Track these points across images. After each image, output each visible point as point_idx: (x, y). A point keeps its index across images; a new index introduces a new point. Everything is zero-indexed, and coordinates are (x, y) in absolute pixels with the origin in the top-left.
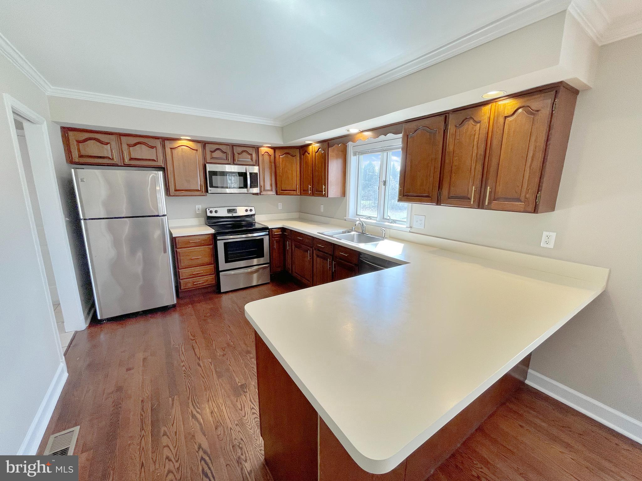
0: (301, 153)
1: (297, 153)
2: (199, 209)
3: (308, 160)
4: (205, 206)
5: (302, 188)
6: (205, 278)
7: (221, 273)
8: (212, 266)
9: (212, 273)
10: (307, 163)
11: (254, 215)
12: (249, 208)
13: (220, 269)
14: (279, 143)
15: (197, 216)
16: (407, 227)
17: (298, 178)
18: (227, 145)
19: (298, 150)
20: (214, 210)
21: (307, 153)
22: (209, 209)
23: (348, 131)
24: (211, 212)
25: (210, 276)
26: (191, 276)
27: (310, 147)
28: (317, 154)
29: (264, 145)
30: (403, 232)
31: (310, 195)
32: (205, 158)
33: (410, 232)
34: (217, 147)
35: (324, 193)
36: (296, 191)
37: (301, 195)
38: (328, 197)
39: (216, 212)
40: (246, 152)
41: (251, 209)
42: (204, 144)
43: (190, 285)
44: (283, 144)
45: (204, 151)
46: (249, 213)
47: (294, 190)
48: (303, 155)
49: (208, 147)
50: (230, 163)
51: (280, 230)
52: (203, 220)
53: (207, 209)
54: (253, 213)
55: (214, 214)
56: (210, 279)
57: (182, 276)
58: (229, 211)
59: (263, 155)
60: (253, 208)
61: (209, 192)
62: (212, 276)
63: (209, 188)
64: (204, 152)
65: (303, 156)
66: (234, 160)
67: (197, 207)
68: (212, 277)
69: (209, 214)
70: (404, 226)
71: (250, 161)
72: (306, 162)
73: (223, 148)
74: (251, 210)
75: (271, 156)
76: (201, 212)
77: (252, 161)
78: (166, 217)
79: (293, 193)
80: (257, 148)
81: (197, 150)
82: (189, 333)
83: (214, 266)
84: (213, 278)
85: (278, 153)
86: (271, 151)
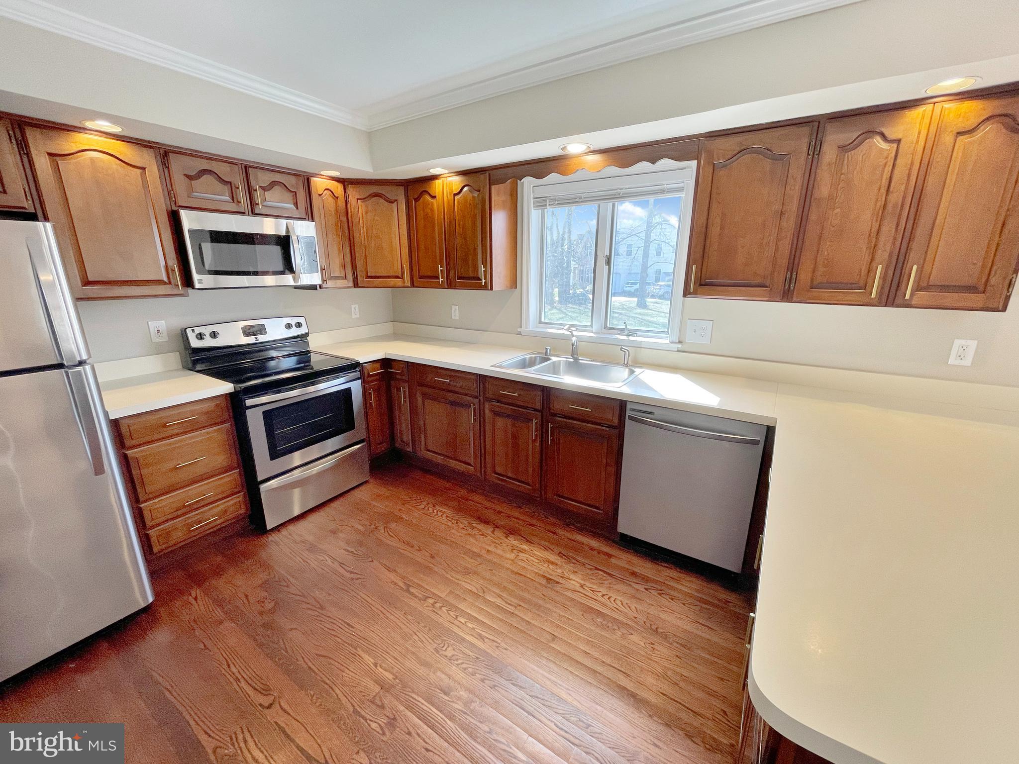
0: (411, 198)
1: (400, 194)
2: (158, 332)
3: (432, 210)
4: (178, 322)
5: (416, 273)
6: (221, 506)
7: (263, 487)
8: (236, 473)
9: (236, 490)
10: (429, 219)
11: (307, 335)
12: (293, 321)
13: (260, 479)
14: (363, 168)
15: (158, 350)
16: (672, 342)
17: (405, 251)
18: (230, 162)
19: (402, 188)
20: (207, 331)
21: (428, 197)
22: (193, 331)
23: (564, 149)
24: (200, 336)
25: (232, 499)
26: (179, 513)
27: (438, 183)
28: (457, 197)
29: (322, 173)
30: (660, 351)
31: (441, 287)
32: (170, 193)
33: (678, 351)
34: (204, 165)
35: (484, 281)
36: (402, 277)
37: (413, 285)
38: (491, 289)
39: (214, 335)
40: (280, 186)
41: (298, 323)
42: (162, 152)
43: (178, 536)
44: (372, 171)
45: (166, 171)
46: (295, 332)
47: (397, 277)
48: (417, 200)
49: (177, 164)
50: (243, 211)
51: (378, 365)
52: (174, 359)
53: (189, 331)
54: (303, 330)
55: (208, 342)
56: (235, 505)
57: (153, 519)
58: (247, 332)
59: (320, 195)
60: (302, 320)
61: (197, 286)
62: (238, 497)
63: (196, 277)
64: (167, 175)
65: (416, 202)
66: (253, 204)
67: (154, 325)
68: (238, 500)
69: (195, 343)
70: (664, 341)
71: (294, 209)
72: (426, 217)
73: (222, 169)
74: (299, 325)
75: (337, 198)
76: (166, 339)
77: (297, 209)
78: (88, 368)
79: (392, 282)
80: (306, 180)
81: (144, 169)
82: (243, 684)
83: (240, 471)
84: (240, 501)
85: (353, 194)
86: (338, 188)
